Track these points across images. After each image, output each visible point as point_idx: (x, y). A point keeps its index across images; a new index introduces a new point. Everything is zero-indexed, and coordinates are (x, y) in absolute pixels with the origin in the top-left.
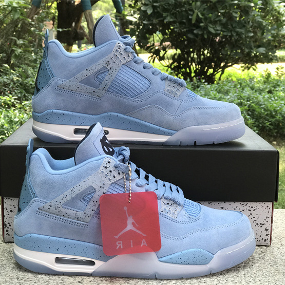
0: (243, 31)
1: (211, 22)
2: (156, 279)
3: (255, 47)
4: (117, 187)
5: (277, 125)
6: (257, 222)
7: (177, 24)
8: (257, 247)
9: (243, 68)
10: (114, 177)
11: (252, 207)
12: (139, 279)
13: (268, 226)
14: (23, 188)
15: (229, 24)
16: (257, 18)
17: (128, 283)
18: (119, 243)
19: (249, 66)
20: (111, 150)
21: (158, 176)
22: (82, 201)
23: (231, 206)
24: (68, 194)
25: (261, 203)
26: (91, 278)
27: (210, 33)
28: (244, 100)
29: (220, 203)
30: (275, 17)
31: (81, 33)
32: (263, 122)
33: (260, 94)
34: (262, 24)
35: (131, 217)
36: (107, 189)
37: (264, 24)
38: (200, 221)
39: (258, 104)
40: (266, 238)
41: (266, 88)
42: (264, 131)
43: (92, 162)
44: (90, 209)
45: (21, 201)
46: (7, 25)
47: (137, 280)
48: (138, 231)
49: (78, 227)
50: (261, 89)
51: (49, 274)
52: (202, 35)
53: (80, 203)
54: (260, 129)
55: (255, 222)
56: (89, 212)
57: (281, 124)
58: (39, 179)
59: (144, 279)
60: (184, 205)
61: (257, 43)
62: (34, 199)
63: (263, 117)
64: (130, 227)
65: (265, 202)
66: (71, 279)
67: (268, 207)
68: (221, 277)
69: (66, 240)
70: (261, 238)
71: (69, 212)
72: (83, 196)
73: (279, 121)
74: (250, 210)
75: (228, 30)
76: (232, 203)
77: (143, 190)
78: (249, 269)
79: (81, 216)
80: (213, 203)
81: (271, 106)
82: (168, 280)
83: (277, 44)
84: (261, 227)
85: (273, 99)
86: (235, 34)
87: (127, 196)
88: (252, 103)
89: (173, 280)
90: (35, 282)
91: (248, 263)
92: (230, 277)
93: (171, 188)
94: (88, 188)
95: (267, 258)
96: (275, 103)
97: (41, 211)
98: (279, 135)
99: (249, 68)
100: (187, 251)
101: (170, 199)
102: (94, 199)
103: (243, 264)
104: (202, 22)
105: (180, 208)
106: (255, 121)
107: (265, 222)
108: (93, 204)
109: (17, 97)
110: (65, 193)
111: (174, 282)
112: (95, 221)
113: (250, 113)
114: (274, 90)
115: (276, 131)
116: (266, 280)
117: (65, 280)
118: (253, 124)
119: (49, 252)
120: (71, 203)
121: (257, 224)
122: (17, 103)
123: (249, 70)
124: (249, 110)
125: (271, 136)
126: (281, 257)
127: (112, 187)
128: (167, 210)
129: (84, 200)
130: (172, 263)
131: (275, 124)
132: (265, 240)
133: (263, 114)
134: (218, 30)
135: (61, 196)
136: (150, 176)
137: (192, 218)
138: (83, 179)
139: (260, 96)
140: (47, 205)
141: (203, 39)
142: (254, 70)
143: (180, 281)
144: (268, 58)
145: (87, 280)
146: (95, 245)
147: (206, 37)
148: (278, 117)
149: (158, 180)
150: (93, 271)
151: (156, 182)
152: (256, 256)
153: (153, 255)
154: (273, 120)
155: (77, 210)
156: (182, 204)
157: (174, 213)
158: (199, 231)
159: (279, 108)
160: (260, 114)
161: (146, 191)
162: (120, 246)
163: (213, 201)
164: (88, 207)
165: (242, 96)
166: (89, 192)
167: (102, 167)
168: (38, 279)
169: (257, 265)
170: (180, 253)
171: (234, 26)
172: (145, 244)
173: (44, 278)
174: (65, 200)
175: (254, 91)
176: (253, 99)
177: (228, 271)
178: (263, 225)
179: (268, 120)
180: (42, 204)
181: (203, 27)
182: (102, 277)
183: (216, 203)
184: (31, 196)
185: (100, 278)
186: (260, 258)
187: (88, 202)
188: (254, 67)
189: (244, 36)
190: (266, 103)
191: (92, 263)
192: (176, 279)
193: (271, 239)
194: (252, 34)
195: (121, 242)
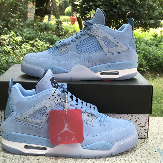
0: (141, 10)
1: (123, 5)
2: (81, 158)
3: (148, 19)
4: (59, 106)
5: (159, 65)
6: (140, 126)
7: (104, 5)
8: (139, 139)
9: (142, 31)
10: (58, 101)
11: (137, 117)
12: (71, 158)
13: (146, 127)
14: (7, 106)
15: (134, 6)
16: (150, 2)
17: (65, 160)
18: (59, 138)
19: (145, 30)
20: (56, 85)
21: (83, 100)
22: (39, 114)
23: (125, 116)
24: (32, 110)
25: (142, 114)
26: (45, 157)
27: (122, 11)
28: (141, 50)
29: (119, 114)
30: (160, 2)
31: (49, 10)
32: (152, 63)
33: (151, 47)
34: (153, 6)
35: (67, 123)
36: (53, 108)
37: (154, 6)
38: (106, 126)
39: (149, 52)
40: (145, 134)
41: (154, 43)
42: (152, 68)
43: (45, 92)
44: (44, 118)
45: (6, 113)
46: (7, 5)
47: (70, 159)
48: (70, 131)
49: (37, 129)
50: (151, 44)
51: (21, 155)
52: (118, 12)
53: (38, 115)
54: (150, 67)
55: (139, 125)
56: (43, 120)
57: (162, 64)
58: (15, 102)
59: (74, 158)
60: (97, 117)
61: (150, 17)
62: (13, 112)
63: (151, 60)
64: (66, 129)
65: (145, 114)
66: (33, 158)
67: (146, 117)
68: (118, 157)
69: (30, 136)
70: (142, 134)
71: (32, 120)
72: (40, 111)
73: (161, 63)
74: (136, 119)
75: (133, 9)
76: (126, 115)
77: (74, 108)
78: (133, 153)
79: (39, 123)
80: (115, 114)
81: (156, 54)
82: (87, 158)
83: (161, 17)
84: (142, 128)
85: (158, 49)
86: (137, 12)
87: (65, 112)
88: (145, 52)
89: (90, 158)
90: (13, 159)
91: (134, 149)
92: (123, 157)
93: (90, 106)
94: (43, 107)
95: (144, 146)
96: (159, 52)
97: (16, 119)
98: (161, 70)
99: (145, 31)
100: (98, 143)
101: (90, 113)
102: (46, 113)
103: (131, 150)
104: (118, 5)
105: (95, 118)
106: (147, 62)
107: (144, 125)
108: (45, 116)
109: (11, 48)
110: (30, 110)
111: (91, 160)
112: (47, 125)
113: (144, 58)
114: (159, 44)
115: (159, 68)
116: (143, 159)
117: (30, 158)
118: (146, 64)
119: (21, 142)
120: (33, 115)
121: (140, 127)
122: (11, 51)
123: (145, 32)
124: (144, 56)
125: (156, 71)
126: (153, 145)
127: (56, 106)
128: (88, 120)
129: (40, 113)
130: (90, 149)
131: (159, 64)
132: (144, 136)
133: (152, 58)
134: (127, 9)
135: (28, 111)
136: (79, 100)
137: (102, 124)
138: (40, 101)
139: (150, 48)
140: (20, 116)
141: (119, 15)
142: (148, 32)
143: (94, 160)
144: (156, 25)
145: (42, 158)
146: (47, 139)
147: (120, 13)
148: (160, 60)
149: (83, 102)
150: (45, 153)
151: (82, 103)
152: (138, 145)
153: (79, 145)
154: (158, 62)
155: (37, 119)
156: (96, 116)
157: (91, 121)
158: (105, 131)
159: (161, 55)
160: (150, 58)
161: (76, 109)
162: (60, 140)
163: (115, 113)
164: (43, 117)
165: (140, 48)
166: (43, 109)
167: (51, 95)
168: (15, 157)
169: (138, 150)
170: (94, 144)
171: (136, 7)
172: (75, 138)
173: (18, 157)
174: (30, 113)
175: (147, 45)
176: (146, 49)
177: (122, 154)
178: (143, 127)
179: (155, 62)
180: (17, 116)
181: (118, 8)
182: (51, 156)
183: (117, 115)
184: (11, 111)
185: (49, 157)
186: (141, 146)
187: (43, 114)
188: (148, 30)
189: (142, 13)
190: (154, 52)
191: (45, 149)
192: (92, 158)
193: (148, 135)
194: (147, 12)
195: (61, 137)
